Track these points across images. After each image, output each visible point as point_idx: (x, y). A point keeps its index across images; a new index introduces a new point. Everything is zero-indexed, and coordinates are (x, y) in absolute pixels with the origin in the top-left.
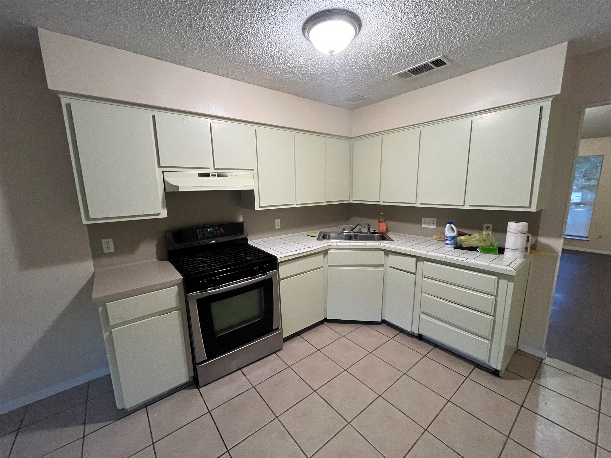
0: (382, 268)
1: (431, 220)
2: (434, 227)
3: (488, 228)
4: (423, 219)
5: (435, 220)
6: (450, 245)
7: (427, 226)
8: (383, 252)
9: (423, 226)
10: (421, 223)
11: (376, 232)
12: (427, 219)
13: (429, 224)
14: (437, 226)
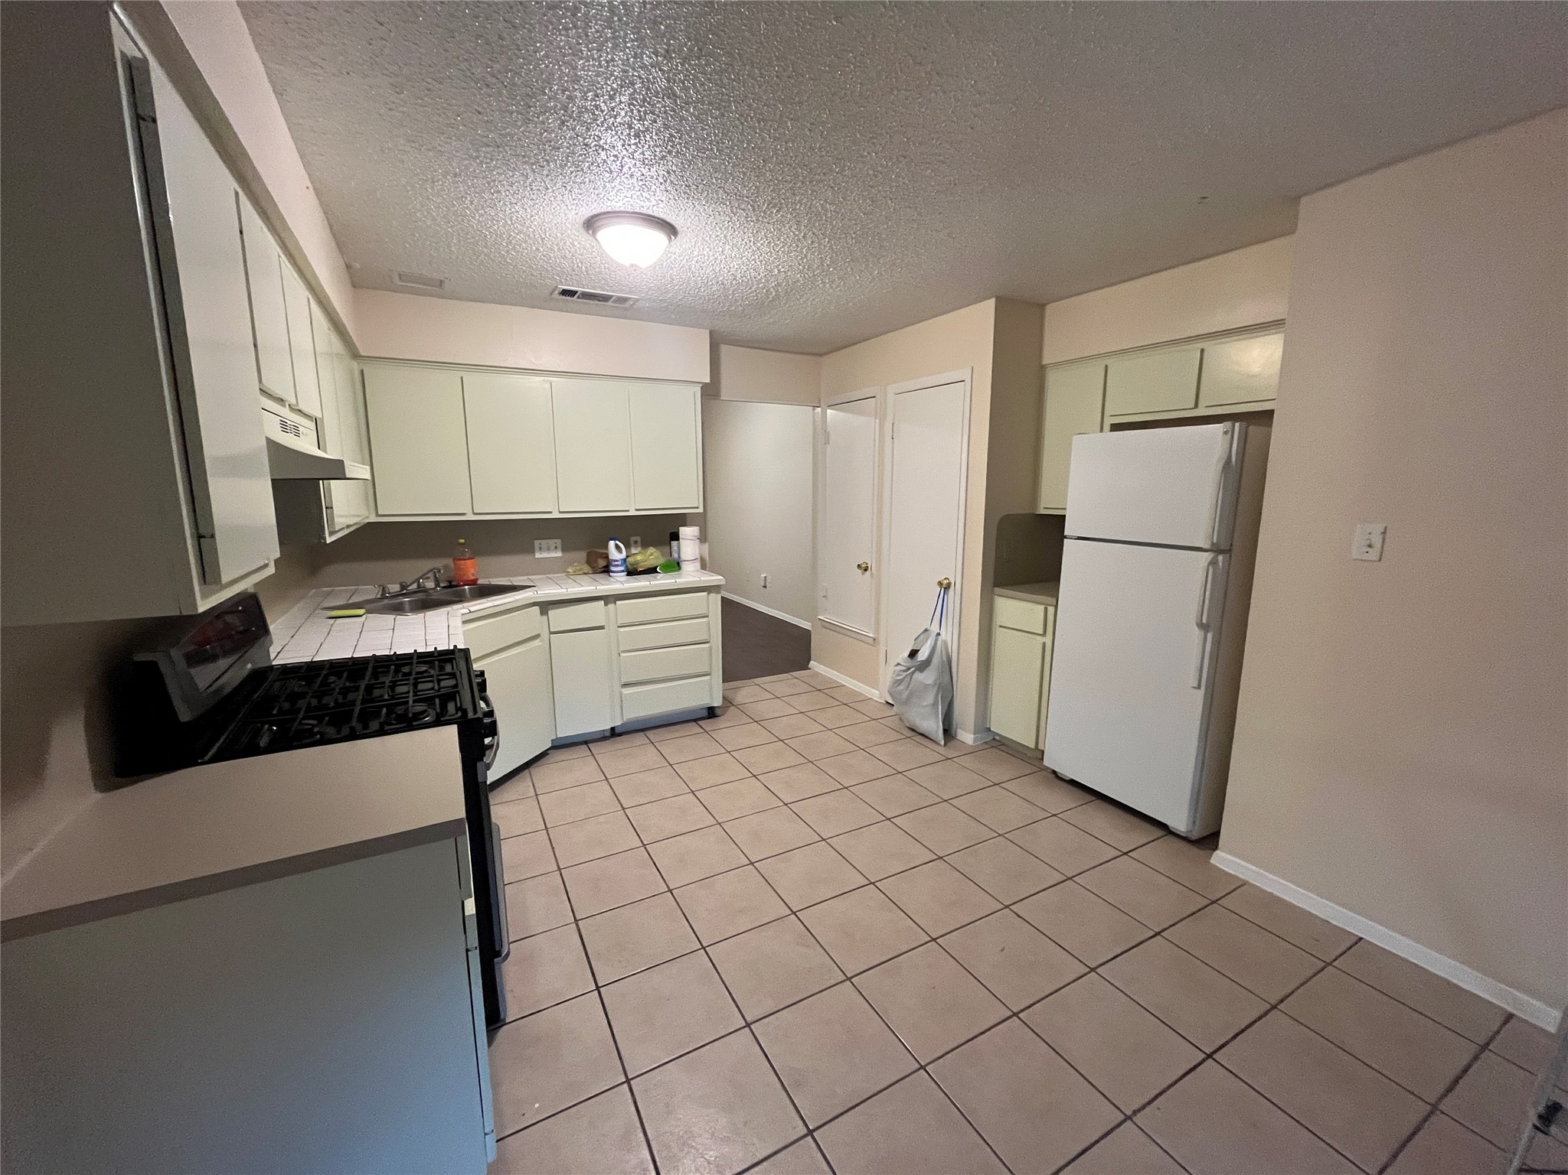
0: (537, 641)
1: (552, 542)
2: (559, 554)
3: (636, 542)
4: (537, 542)
5: (558, 541)
6: (623, 571)
7: (545, 555)
8: (537, 609)
9: (538, 555)
10: (533, 552)
11: (453, 583)
12: (544, 542)
13: (549, 549)
14: (563, 550)
